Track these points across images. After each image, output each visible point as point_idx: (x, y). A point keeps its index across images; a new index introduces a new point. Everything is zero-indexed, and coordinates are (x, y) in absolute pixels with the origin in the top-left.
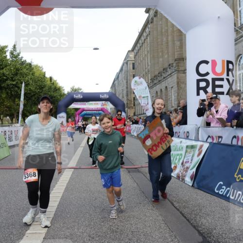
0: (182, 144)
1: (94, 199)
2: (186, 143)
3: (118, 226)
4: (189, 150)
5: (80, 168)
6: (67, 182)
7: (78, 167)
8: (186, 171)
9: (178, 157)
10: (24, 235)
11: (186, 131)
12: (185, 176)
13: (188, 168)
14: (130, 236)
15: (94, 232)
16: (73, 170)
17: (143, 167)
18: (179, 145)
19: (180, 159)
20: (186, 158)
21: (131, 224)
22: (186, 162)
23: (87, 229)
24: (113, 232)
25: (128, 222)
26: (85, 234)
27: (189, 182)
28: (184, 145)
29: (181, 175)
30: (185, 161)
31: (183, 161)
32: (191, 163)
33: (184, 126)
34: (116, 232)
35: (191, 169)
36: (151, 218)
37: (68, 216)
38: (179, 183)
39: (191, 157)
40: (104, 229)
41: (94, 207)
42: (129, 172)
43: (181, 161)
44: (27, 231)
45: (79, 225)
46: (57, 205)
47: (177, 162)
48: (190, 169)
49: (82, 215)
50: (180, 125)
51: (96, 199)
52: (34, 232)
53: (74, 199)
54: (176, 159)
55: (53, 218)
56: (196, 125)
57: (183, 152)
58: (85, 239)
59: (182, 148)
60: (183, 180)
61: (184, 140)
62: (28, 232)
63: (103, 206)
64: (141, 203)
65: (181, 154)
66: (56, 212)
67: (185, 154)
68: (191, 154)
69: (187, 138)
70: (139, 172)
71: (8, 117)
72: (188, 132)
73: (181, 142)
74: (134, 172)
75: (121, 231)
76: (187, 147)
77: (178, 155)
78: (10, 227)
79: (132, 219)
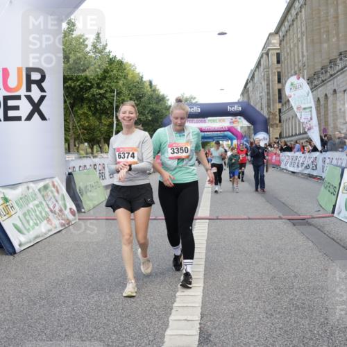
1: (254, 262)
3: (304, 300)
5: (217, 219)
6: (206, 238)
7: (215, 217)
10: (171, 309)
14: (326, 314)
15: (270, 307)
16: (207, 221)
17: (313, 218)
21: (322, 298)
23: (258, 303)
24: (298, 307)
25: (316, 296)
26: (258, 310)
34: (302, 308)
37: (225, 285)
40: (284, 304)
41: (259, 273)
42: (294, 225)
44: (173, 303)
45: (246, 298)
46: (203, 270)
49: (245, 285)
51: (257, 263)
52: (185, 305)
53: (224, 262)
55: (204, 287)
58: (261, 316)
62: (175, 305)
63: (271, 273)
64: (327, 270)
66: (205, 279)
70: (310, 224)
74: (301, 224)
75: (310, 307)
78: (148, 298)
79: (320, 291)
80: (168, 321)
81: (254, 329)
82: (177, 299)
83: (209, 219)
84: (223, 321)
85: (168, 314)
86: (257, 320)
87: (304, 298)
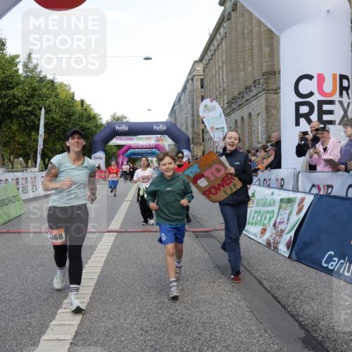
0: (274, 197)
1: (146, 275)
2: (280, 195)
3: (183, 315)
4: (284, 205)
5: (126, 232)
6: (108, 251)
7: (124, 230)
8: (281, 236)
9: (268, 216)
10: (47, 328)
11: (280, 177)
12: (278, 243)
13: (282, 231)
14: (200, 329)
15: (148, 323)
16: (116, 234)
17: (216, 230)
18: (270, 197)
19: (270, 218)
20: (279, 218)
21: (201, 312)
22: (280, 223)
23: (137, 319)
24: (175, 323)
25: (197, 309)
26: (135, 326)
27: (284, 252)
28: (278, 199)
29: (272, 241)
30: (278, 221)
31: (276, 221)
32: (287, 223)
33: (277, 170)
34: (179, 323)
35: (288, 233)
36: (230, 303)
37: (111, 300)
38: (270, 252)
39: (287, 215)
40: (163, 319)
41: (148, 287)
42: (197, 237)
43: (273, 221)
44: (51, 321)
45: (127, 313)
46: (94, 285)
47: (266, 222)
48: (286, 232)
49: (130, 299)
50: (271, 169)
51: (150, 276)
52: (62, 323)
53: (118, 276)
54: (266, 218)
56: (295, 169)
57: (276, 209)
58: (136, 333)
59: (274, 202)
60: (276, 248)
61: (276, 191)
62: (53, 323)
63: (160, 286)
64: (214, 282)
65: (273, 212)
66: (92, 294)
67: (279, 211)
68: (288, 212)
69: (282, 187)
70: (211, 236)
71: (21, 159)
72: (282, 179)
73: (273, 194)
74: (203, 236)
75: (187, 321)
76: (281, 200)
77: (268, 212)
78: (28, 316)
79: (202, 304)
80: (39, 341)
81: (124, 348)
82: (58, 317)
83: (118, 232)
84: (95, 340)
85: (42, 333)
86: (131, 337)
87: (184, 312)
